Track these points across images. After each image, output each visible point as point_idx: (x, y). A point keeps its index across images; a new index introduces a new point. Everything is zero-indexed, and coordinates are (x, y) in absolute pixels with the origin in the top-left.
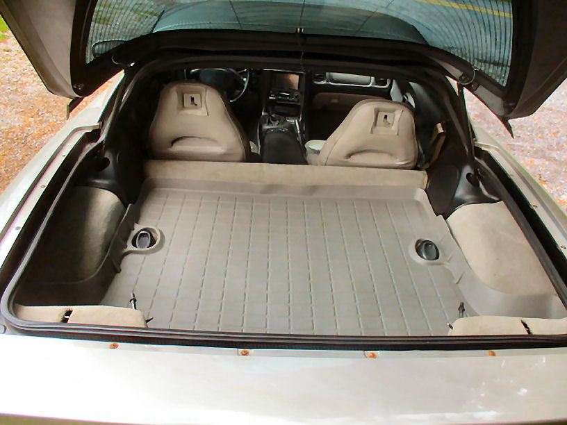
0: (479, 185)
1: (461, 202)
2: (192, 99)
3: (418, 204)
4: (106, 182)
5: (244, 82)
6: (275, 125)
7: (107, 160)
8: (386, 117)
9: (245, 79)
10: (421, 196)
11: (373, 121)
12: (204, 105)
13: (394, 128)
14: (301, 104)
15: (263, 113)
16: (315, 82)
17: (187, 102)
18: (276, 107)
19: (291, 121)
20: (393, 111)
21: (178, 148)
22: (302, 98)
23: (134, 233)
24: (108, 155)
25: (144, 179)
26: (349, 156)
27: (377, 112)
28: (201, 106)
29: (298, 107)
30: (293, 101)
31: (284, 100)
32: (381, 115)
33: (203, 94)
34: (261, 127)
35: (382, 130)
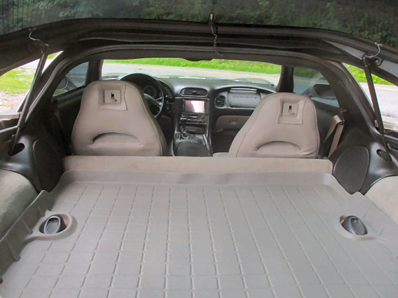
1: (376, 178)
2: (113, 95)
3: (327, 187)
4: (18, 166)
5: (160, 106)
6: (186, 139)
7: (22, 146)
8: (290, 107)
9: (160, 104)
10: (330, 180)
11: (279, 112)
12: (123, 100)
13: (299, 117)
14: (207, 124)
15: (176, 132)
16: (218, 107)
17: (108, 98)
18: (187, 127)
19: (200, 137)
20: (297, 102)
21: (99, 145)
22: (208, 118)
24: (24, 141)
25: (63, 172)
26: (258, 147)
27: (283, 103)
28: (121, 102)
29: (204, 127)
30: (200, 122)
31: (192, 122)
32: (286, 106)
33: (123, 90)
34: (174, 140)
35: (287, 119)
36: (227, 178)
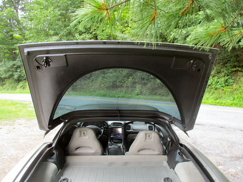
0: (183, 156)
1: (178, 162)
2: (84, 133)
3: (165, 167)
4: (53, 160)
5: (102, 131)
6: (113, 146)
7: (54, 153)
8: (149, 136)
9: (102, 130)
10: (165, 164)
11: (145, 138)
12: (88, 134)
13: (152, 140)
14: (123, 138)
15: (109, 143)
16: (128, 131)
17: (82, 134)
18: (114, 140)
19: (119, 145)
20: (151, 134)
21: (78, 151)
22: (123, 136)
23: (61, 179)
24: (54, 152)
25: (65, 162)
26: (139, 151)
27: (146, 134)
28: (87, 135)
29: (121, 140)
30: (120, 138)
31: (116, 138)
32: (147, 135)
33: (88, 131)
34: (108, 147)
35: (148, 140)
36: (126, 164)
